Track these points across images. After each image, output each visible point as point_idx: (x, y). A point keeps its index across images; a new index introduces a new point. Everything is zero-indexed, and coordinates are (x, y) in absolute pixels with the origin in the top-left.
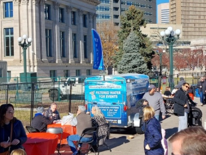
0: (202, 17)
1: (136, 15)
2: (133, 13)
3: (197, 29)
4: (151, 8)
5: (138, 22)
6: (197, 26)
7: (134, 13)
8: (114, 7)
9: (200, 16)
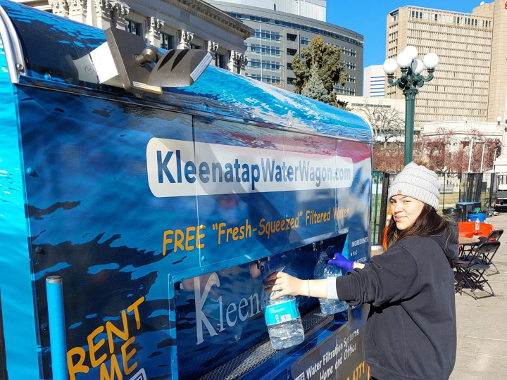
0: (441, 89)
1: (325, 57)
2: (319, 52)
3: (432, 111)
4: (354, 54)
5: (329, 73)
6: (431, 103)
7: (322, 52)
8: (288, 49)
9: (437, 86)
